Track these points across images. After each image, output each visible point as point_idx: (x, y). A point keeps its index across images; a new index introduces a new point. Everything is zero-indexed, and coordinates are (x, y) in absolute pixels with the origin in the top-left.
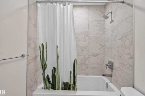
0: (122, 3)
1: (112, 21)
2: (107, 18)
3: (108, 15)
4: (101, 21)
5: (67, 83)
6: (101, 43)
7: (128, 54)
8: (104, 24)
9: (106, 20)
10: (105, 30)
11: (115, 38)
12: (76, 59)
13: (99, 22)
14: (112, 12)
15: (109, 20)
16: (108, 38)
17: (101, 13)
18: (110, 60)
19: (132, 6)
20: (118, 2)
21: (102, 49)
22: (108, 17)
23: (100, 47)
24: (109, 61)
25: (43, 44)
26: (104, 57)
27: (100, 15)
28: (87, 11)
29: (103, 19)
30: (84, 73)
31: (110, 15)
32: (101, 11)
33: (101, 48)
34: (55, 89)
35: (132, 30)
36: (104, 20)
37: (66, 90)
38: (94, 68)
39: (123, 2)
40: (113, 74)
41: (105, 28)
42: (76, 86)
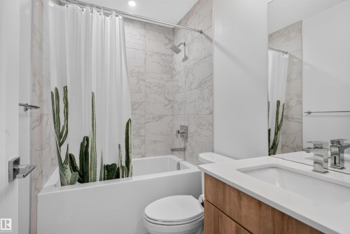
0: (199, 33)
1: (186, 58)
2: (178, 51)
3: (180, 48)
4: (168, 55)
5: (114, 165)
6: (166, 96)
7: (207, 109)
8: (172, 62)
9: (175, 55)
10: (174, 73)
11: (190, 87)
12: (130, 120)
13: (163, 57)
14: (186, 43)
15: (181, 55)
16: (180, 87)
17: (167, 41)
18: (183, 124)
19: (211, 40)
20: (195, 30)
21: (169, 106)
22: (180, 51)
23: (166, 102)
24: (181, 126)
25: (56, 89)
26: (172, 120)
27: (166, 45)
28: (142, 31)
29: (170, 52)
30: (138, 154)
31: (181, 47)
32: (166, 37)
33: (167, 105)
34: (88, 182)
35: (212, 74)
36: (173, 55)
37: (112, 178)
38: (155, 142)
39: (201, 32)
40: (187, 145)
41: (173, 69)
42: (130, 169)
